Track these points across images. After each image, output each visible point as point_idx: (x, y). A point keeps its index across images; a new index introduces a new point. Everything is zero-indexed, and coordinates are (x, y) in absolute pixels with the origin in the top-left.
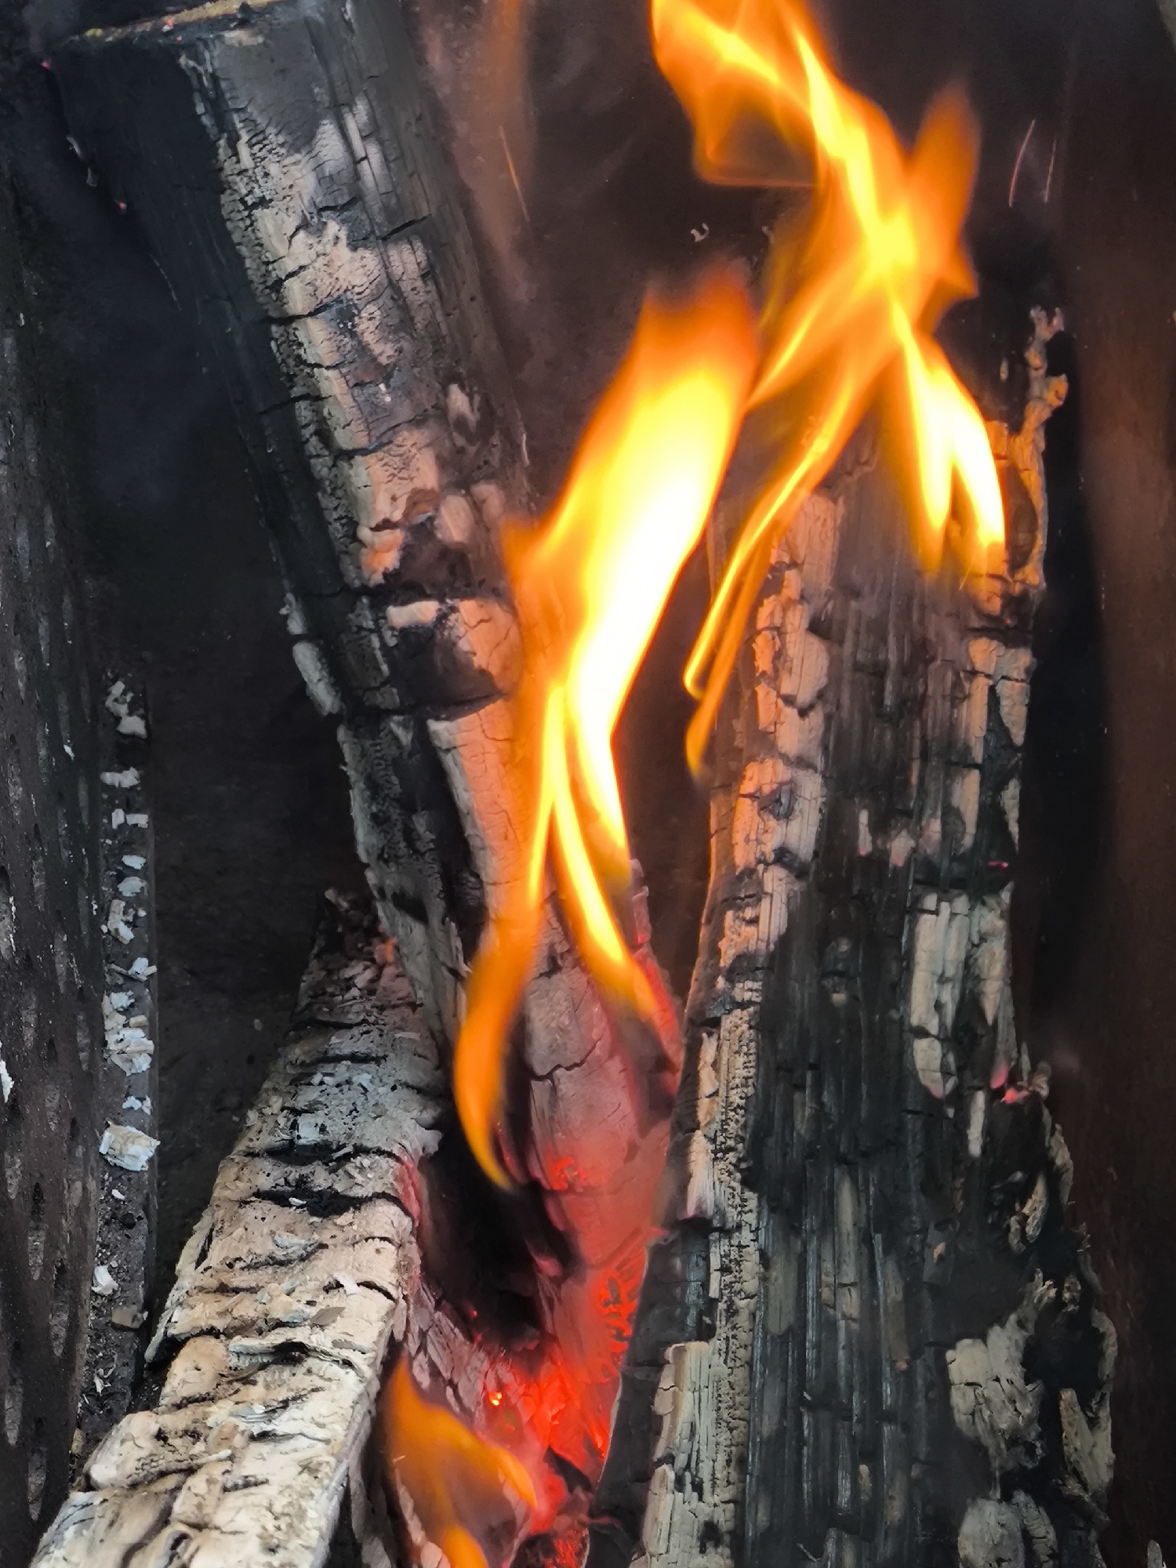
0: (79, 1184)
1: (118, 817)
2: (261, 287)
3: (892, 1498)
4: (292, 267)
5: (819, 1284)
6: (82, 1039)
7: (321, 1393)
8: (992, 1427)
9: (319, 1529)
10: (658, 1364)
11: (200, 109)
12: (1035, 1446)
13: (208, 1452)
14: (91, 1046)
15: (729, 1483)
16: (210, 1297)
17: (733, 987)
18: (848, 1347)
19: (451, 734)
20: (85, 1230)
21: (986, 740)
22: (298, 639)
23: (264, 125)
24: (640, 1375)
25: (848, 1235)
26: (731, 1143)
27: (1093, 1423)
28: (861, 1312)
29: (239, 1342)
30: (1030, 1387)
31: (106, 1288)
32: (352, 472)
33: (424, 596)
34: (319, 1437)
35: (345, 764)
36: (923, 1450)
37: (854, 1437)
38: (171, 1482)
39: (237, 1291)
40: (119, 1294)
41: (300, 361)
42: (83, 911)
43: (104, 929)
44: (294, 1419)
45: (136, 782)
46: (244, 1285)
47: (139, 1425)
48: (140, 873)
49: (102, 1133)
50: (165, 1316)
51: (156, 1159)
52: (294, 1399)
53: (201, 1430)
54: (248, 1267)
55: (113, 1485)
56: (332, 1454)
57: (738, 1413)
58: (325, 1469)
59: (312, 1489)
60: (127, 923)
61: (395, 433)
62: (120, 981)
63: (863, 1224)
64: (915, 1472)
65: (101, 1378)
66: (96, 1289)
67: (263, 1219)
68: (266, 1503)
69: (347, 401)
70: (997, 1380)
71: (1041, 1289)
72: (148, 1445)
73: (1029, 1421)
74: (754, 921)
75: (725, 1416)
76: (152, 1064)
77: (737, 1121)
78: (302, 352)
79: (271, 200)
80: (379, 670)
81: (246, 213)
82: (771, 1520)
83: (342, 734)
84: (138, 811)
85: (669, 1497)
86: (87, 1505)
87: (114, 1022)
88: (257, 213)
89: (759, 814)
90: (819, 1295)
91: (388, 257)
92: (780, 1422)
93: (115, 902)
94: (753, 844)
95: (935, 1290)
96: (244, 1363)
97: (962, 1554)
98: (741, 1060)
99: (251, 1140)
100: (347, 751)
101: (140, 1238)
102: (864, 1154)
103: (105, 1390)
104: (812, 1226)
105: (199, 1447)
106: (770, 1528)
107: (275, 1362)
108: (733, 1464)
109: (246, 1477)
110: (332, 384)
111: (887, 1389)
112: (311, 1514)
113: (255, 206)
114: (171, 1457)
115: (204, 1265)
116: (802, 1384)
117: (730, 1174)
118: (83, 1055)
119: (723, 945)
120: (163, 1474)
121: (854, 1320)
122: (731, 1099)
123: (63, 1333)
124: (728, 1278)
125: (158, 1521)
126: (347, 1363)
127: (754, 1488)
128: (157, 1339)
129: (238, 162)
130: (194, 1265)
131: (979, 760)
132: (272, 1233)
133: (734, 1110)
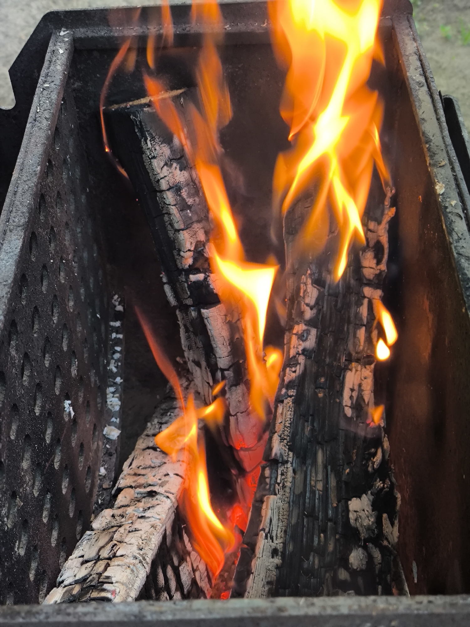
0: (96, 443)
1: (114, 335)
2: (154, 181)
3: (330, 544)
4: (162, 176)
5: (311, 480)
6: (99, 400)
7: (159, 506)
8: (361, 524)
9: (155, 544)
10: (262, 502)
11: (136, 131)
12: (374, 531)
13: (125, 521)
14: (102, 403)
15: (281, 537)
16: (132, 477)
17: (288, 391)
18: (319, 499)
19: (207, 313)
20: (98, 456)
21: (367, 317)
22: (165, 283)
23: (155, 135)
24: (257, 505)
25: (320, 466)
26: (286, 437)
27: (392, 524)
28: (323, 489)
29: (138, 490)
30: (373, 513)
31: (103, 474)
32: (179, 236)
33: (200, 272)
34: (158, 518)
35: (179, 321)
36: (340, 530)
37: (319, 525)
38: (114, 529)
39: (139, 475)
40: (107, 475)
41: (165, 203)
42: (101, 363)
43: (108, 368)
44: (151, 512)
45: (120, 325)
46: (142, 473)
47: (107, 513)
48: (120, 352)
49: (104, 428)
50: (118, 482)
51: (120, 436)
52: (152, 507)
53: (124, 515)
54: (144, 468)
55: (98, 529)
56: (161, 523)
57: (285, 517)
58: (158, 527)
59: (154, 533)
60: (115, 367)
61: (192, 224)
62: (112, 384)
63: (325, 462)
64: (337, 537)
65: (100, 499)
66: (100, 474)
67: (149, 454)
68: (140, 536)
69: (178, 215)
70: (364, 510)
71: (379, 484)
72: (109, 518)
73: (373, 523)
74: (295, 372)
75: (281, 518)
76: (120, 408)
77: (287, 431)
78: (165, 201)
79: (157, 157)
80: (187, 293)
81: (149, 160)
82: (294, 548)
83: (178, 312)
84: (120, 333)
85: (263, 541)
86: (90, 535)
87: (109, 396)
88: (152, 160)
89: (297, 340)
90: (310, 483)
91: (192, 173)
92: (297, 520)
93: (112, 360)
94: (295, 349)
95: (346, 483)
96: (139, 496)
97: (350, 562)
98: (289, 413)
99: (148, 431)
100: (179, 316)
101: (114, 459)
102: (326, 442)
103: (101, 503)
104: (309, 463)
105: (123, 520)
106: (293, 551)
107: (148, 496)
108: (282, 532)
109: (135, 528)
110: (174, 210)
111: (330, 512)
112: (153, 540)
113: (152, 158)
114: (115, 522)
115: (131, 467)
116: (304, 510)
117: (285, 446)
118: (99, 405)
119: (286, 378)
120: (112, 527)
121: (320, 491)
122: (286, 424)
123: (89, 486)
124: (283, 477)
125: (109, 540)
126: (168, 497)
127: (289, 540)
128: (115, 488)
129: (147, 146)
130: (128, 467)
131: (365, 323)
132: (151, 459)
133: (287, 428)
